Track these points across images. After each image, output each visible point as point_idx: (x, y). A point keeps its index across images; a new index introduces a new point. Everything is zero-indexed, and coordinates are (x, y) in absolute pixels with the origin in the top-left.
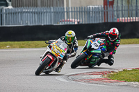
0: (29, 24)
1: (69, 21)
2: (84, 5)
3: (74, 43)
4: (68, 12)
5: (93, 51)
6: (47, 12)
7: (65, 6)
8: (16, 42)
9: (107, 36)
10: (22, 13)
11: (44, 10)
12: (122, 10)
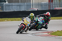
0: (15, 11)
1: (33, 9)
2: (40, 2)
3: (34, 19)
4: (33, 5)
5: (39, 23)
6: (23, 5)
7: (31, 3)
8: (10, 19)
9: (45, 16)
10: (12, 5)
11: (22, 4)
12: (57, 4)
